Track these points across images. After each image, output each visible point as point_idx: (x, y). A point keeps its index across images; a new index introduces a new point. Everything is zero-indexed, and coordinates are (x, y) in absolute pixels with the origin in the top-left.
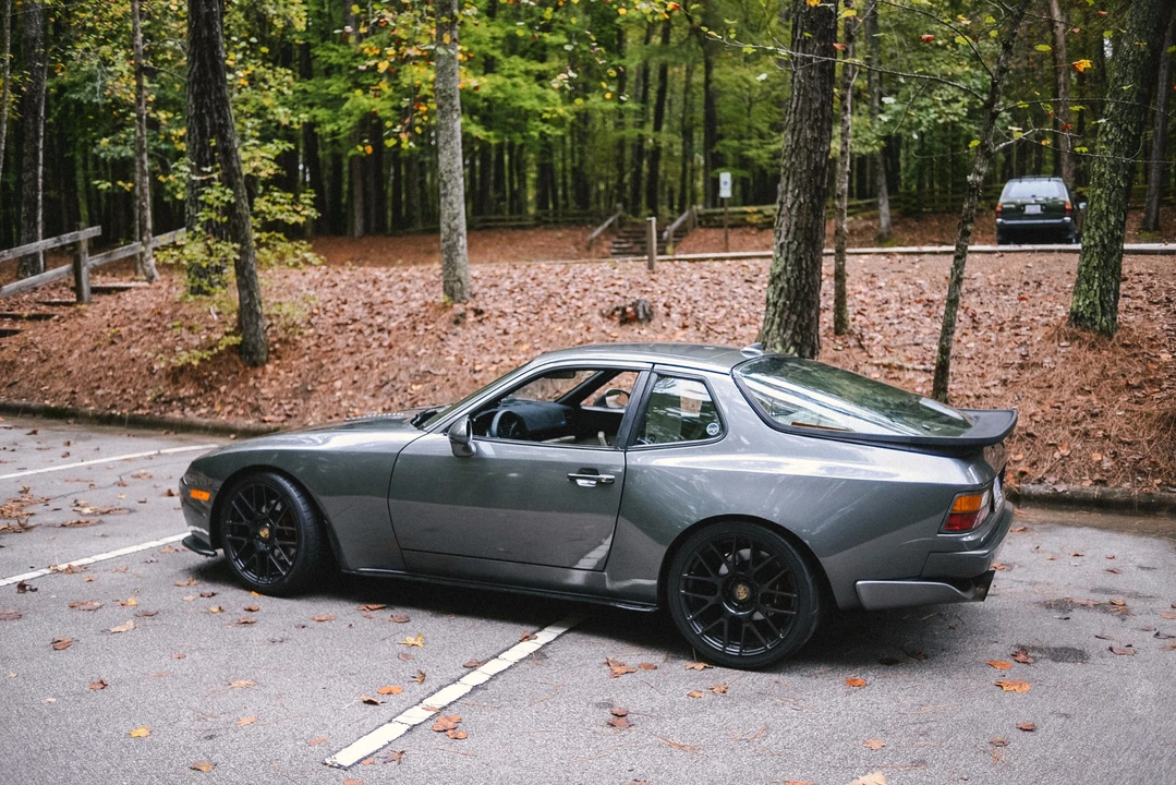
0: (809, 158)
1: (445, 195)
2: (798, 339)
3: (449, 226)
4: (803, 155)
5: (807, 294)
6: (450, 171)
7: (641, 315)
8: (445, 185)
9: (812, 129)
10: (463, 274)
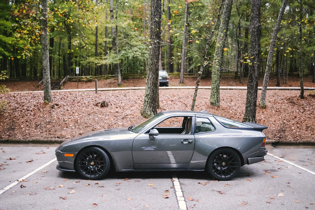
0: (155, 66)
1: (45, 73)
2: (153, 110)
3: (46, 81)
4: (154, 65)
5: (155, 99)
6: (47, 66)
7: (106, 105)
8: (45, 70)
9: (156, 59)
10: (50, 94)
